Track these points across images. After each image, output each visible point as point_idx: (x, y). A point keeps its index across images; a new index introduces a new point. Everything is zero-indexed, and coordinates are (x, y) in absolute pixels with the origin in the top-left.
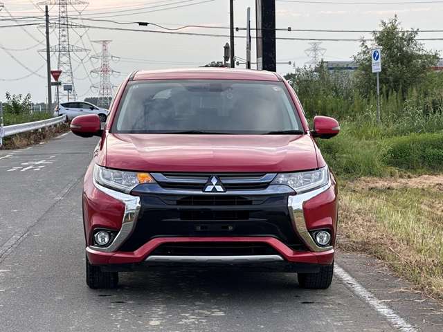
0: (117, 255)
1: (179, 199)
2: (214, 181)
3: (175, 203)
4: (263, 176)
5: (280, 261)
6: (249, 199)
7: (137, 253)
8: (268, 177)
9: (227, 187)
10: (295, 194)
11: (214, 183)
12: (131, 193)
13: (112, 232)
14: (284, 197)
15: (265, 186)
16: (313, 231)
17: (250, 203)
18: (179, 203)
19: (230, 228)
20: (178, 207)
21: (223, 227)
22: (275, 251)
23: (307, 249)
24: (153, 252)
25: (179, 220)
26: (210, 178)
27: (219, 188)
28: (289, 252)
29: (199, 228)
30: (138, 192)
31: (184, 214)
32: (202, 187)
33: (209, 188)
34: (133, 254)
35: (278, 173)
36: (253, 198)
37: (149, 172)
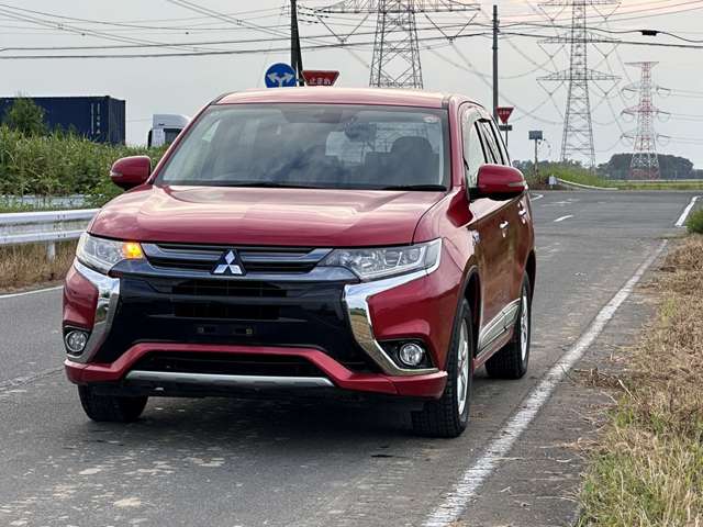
0: (91, 368)
1: (175, 283)
2: (230, 257)
3: (170, 290)
4: (307, 252)
5: (328, 387)
6: (282, 287)
7: (116, 367)
9: (247, 268)
10: (359, 281)
11: (230, 261)
12: (111, 274)
13: (88, 329)
14: (339, 286)
15: (307, 268)
17: (283, 294)
18: (176, 290)
19: (249, 332)
20: (172, 297)
21: (237, 331)
22: (318, 371)
24: (140, 363)
25: (172, 316)
27: (236, 269)
28: (342, 373)
29: (201, 330)
30: (117, 272)
31: (182, 308)
32: (211, 266)
33: (221, 269)
34: (109, 367)
35: (335, 248)
36: (290, 287)
37: (140, 242)
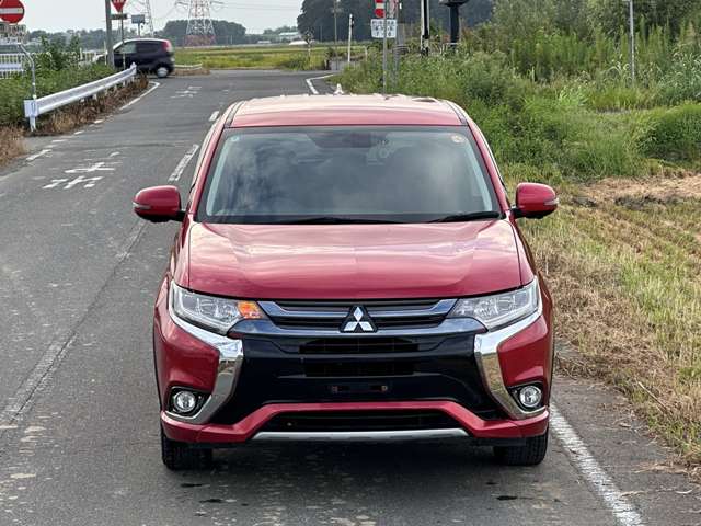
0: (209, 429)
1: (303, 343)
2: (358, 314)
3: (298, 350)
4: (432, 304)
5: (462, 437)
6: (414, 342)
7: (238, 429)
8: (443, 306)
9: (378, 323)
10: (485, 331)
11: (358, 318)
12: (229, 334)
13: (202, 393)
14: (469, 337)
15: (438, 320)
16: (514, 388)
17: (414, 348)
18: (303, 350)
19: (385, 388)
20: (302, 357)
21: (374, 388)
22: (454, 422)
23: (505, 416)
24: (265, 427)
25: (304, 376)
26: (352, 309)
27: (366, 326)
28: (477, 423)
29: (335, 389)
30: (238, 333)
31: (310, 367)
32: (340, 324)
33: (351, 326)
34: (232, 429)
35: (459, 298)
36: (420, 341)
37: (255, 300)
